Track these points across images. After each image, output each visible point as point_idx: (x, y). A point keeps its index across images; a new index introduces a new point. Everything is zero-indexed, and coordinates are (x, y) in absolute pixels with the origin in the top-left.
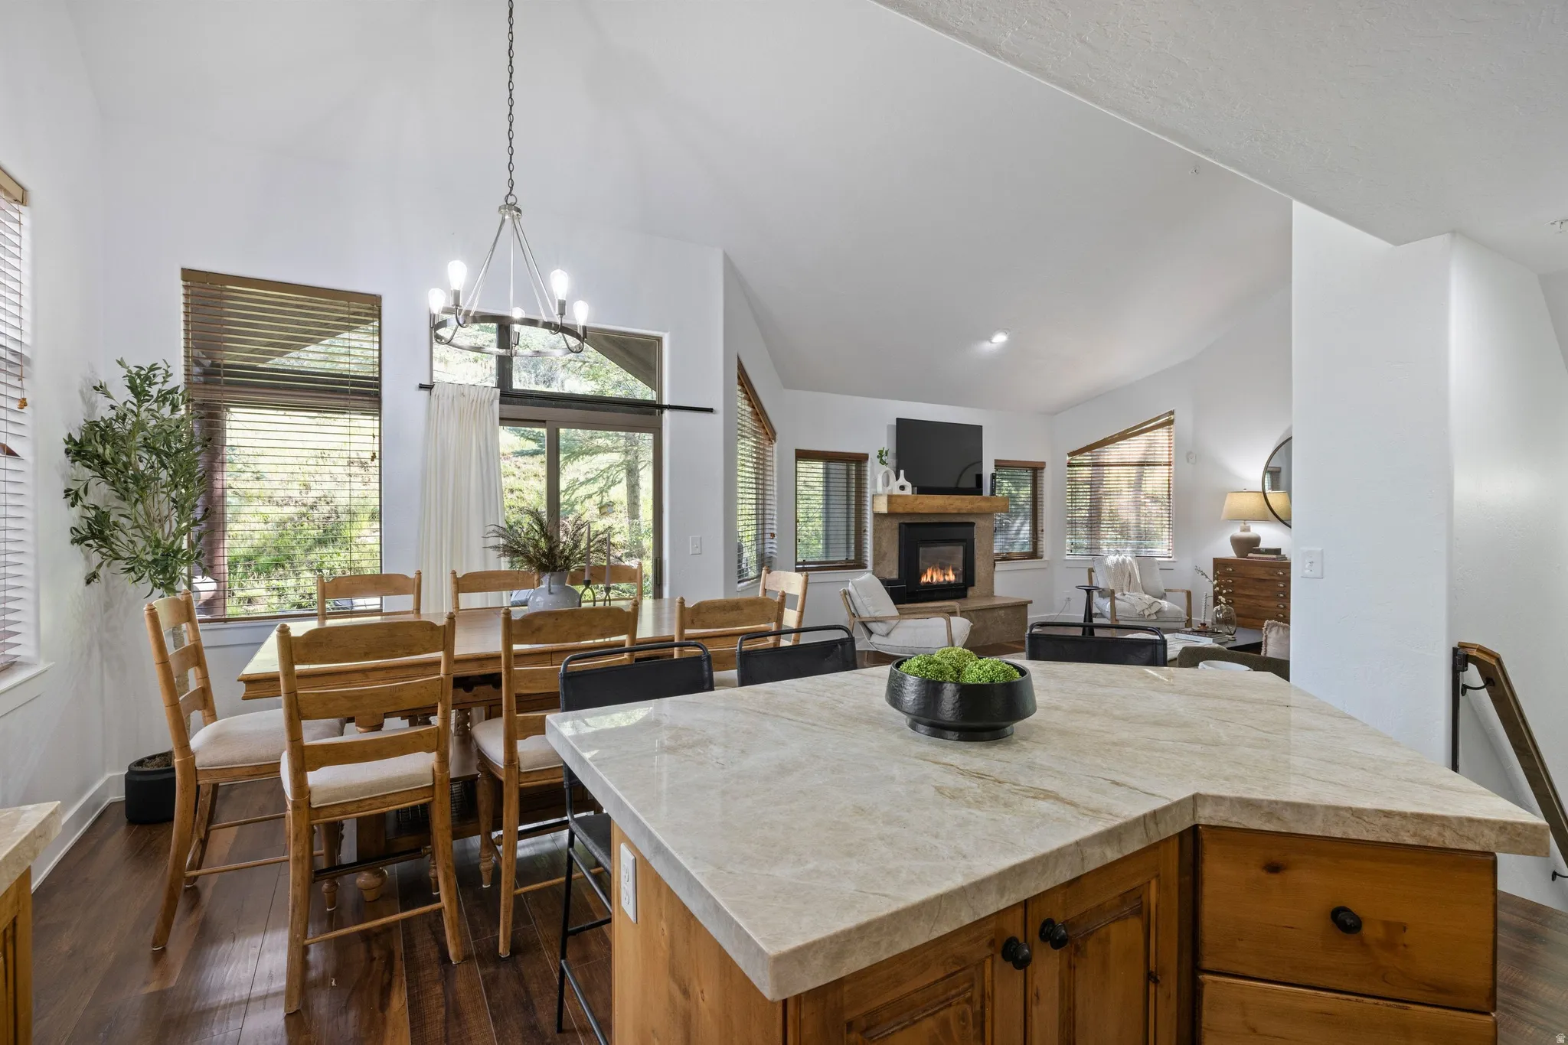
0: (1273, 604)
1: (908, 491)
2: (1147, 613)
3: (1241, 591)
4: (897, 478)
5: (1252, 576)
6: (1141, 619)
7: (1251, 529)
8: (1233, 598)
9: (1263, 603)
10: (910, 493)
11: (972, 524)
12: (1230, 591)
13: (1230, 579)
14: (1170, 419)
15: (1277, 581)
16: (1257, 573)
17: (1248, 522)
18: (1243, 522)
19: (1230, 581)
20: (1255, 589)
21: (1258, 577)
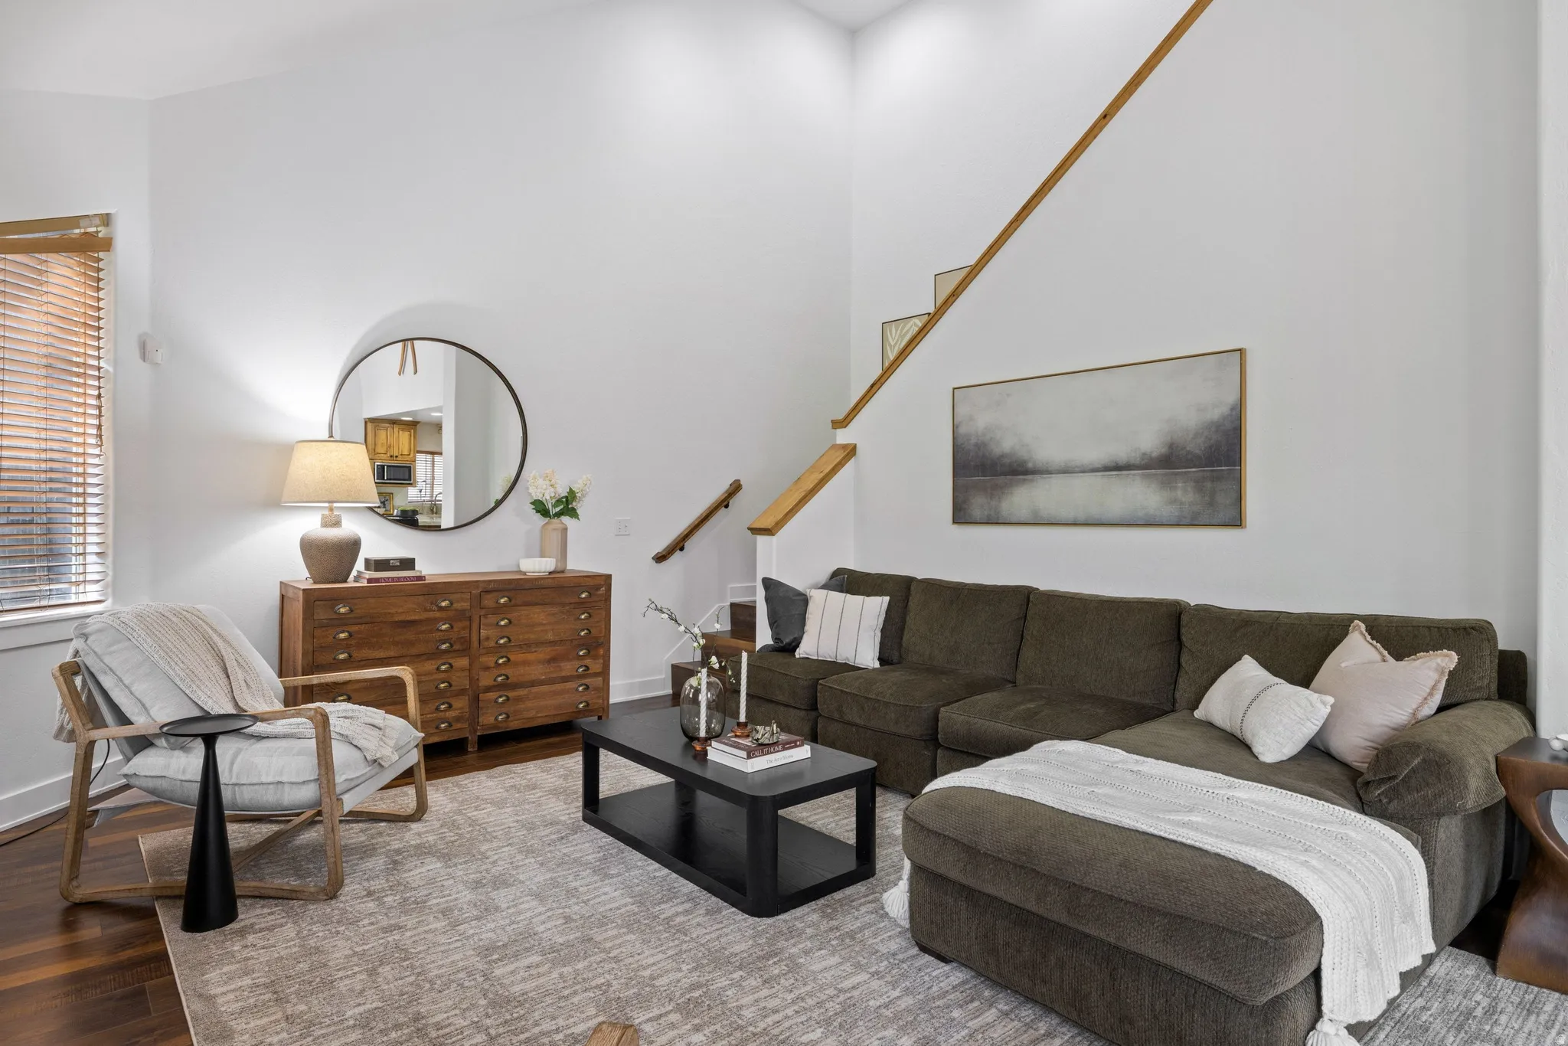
0: (429, 666)
3: (364, 653)
5: (387, 619)
7: (344, 521)
12: (342, 657)
13: (343, 632)
14: (100, 235)
15: (436, 620)
16: (400, 610)
17: (335, 505)
18: (326, 505)
19: (342, 636)
20: (396, 644)
21: (401, 618)
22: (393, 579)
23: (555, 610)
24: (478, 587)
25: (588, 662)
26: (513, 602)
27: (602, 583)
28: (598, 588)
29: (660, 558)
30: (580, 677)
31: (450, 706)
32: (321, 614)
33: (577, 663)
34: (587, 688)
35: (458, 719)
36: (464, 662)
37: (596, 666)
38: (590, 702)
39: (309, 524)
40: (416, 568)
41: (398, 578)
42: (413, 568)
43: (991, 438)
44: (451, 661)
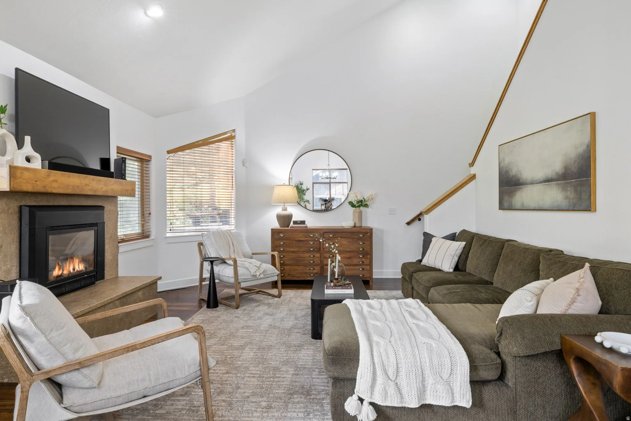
0: (307, 255)
1: (37, 163)
2: (258, 274)
3: (288, 249)
4: (20, 145)
5: (294, 239)
6: (254, 279)
7: (288, 209)
8: (284, 254)
9: (302, 255)
10: (40, 167)
11: (102, 208)
12: (282, 249)
13: (282, 242)
14: (233, 135)
15: (309, 241)
16: (298, 237)
17: (285, 204)
18: (283, 204)
19: (282, 243)
20: (297, 247)
21: (299, 239)
22: (298, 227)
23: (350, 240)
24: (322, 231)
25: (363, 260)
26: (334, 236)
27: (369, 231)
28: (367, 233)
29: (408, 224)
30: (360, 265)
31: (314, 269)
32: (276, 237)
33: (359, 260)
34: (363, 269)
35: (316, 273)
36: (318, 255)
37: (367, 262)
38: (364, 275)
39: (279, 210)
40: (306, 224)
41: (299, 227)
42: (305, 224)
43: (510, 168)
44: (314, 254)
